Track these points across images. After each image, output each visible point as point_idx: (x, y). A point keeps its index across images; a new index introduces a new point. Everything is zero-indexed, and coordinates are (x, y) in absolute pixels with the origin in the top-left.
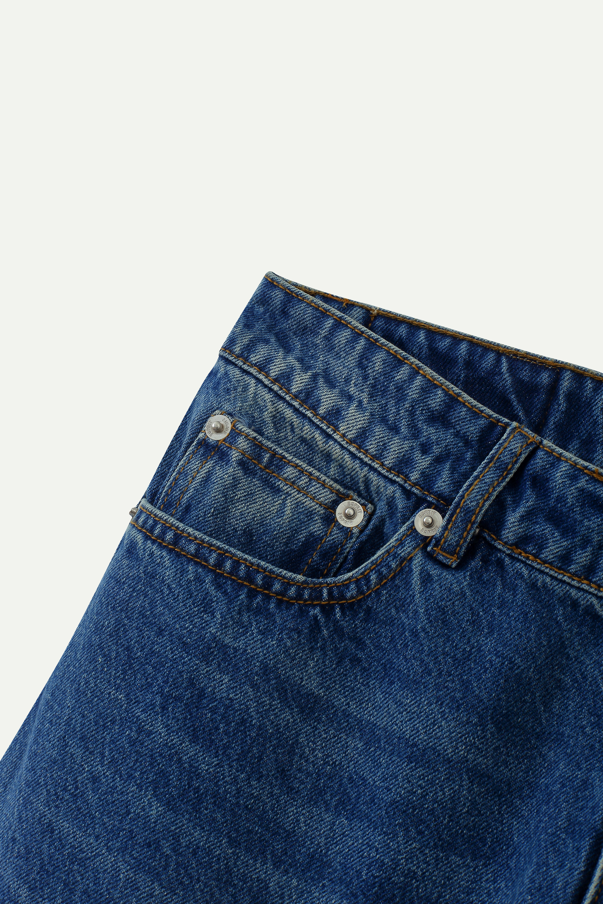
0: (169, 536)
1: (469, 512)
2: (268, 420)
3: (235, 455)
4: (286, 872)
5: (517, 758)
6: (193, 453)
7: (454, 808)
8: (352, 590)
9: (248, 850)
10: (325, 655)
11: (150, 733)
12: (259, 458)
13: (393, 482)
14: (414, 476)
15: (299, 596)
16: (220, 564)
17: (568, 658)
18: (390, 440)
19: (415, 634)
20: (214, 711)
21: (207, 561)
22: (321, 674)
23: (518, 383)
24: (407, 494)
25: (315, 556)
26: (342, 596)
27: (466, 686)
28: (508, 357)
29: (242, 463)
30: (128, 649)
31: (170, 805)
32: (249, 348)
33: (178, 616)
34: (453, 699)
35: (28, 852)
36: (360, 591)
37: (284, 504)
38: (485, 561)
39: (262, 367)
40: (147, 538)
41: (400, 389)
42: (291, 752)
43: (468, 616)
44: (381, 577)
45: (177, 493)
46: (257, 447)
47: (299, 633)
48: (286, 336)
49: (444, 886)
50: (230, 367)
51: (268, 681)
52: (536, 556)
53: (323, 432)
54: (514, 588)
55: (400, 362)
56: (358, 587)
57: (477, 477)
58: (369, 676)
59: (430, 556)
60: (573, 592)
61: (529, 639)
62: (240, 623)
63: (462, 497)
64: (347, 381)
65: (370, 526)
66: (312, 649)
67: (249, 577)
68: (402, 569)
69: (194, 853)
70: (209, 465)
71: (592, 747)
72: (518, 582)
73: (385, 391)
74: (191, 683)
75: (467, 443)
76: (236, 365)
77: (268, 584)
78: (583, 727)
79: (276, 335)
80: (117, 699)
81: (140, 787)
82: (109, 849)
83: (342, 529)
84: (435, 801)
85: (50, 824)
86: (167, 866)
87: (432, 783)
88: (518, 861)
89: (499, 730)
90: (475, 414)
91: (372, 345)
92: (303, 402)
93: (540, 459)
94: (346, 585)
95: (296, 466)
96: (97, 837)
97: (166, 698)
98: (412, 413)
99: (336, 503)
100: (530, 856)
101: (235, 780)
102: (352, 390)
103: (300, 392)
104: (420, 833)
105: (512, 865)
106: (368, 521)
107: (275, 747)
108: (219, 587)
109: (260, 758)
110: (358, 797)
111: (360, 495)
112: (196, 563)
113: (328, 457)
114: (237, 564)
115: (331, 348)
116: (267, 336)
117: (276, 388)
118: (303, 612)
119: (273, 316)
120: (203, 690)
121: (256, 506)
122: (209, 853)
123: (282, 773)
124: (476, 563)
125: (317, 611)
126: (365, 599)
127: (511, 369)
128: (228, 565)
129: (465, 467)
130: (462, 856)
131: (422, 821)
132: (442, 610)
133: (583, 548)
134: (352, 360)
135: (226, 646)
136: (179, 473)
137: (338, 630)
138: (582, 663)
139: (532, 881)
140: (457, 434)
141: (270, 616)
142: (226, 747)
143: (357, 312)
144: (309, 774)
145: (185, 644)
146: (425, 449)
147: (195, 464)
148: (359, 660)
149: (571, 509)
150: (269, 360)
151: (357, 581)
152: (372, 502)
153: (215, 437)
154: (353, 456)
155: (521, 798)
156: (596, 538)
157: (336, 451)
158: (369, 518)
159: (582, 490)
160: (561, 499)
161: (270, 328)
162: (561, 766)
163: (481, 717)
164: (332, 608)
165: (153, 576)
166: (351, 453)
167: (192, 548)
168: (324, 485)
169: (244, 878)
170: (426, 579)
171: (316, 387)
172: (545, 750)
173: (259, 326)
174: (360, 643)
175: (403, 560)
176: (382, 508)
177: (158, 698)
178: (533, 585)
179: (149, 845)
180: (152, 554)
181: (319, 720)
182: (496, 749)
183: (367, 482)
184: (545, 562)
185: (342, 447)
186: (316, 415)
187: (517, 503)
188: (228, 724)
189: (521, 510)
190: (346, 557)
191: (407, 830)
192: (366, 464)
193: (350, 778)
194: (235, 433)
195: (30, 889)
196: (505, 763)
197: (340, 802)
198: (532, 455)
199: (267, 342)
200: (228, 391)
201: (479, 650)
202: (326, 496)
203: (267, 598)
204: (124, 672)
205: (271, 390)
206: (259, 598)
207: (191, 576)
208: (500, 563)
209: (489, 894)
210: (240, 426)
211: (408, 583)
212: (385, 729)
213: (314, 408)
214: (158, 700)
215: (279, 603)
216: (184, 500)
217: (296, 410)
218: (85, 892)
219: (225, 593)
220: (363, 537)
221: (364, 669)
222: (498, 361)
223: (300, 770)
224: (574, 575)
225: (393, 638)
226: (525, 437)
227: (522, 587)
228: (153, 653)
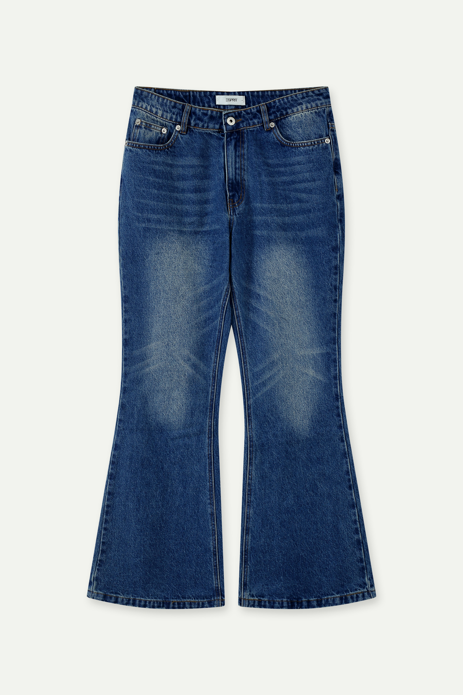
0: (137, 146)
1: (185, 123)
2: (145, 117)
3: (143, 126)
4: (179, 193)
5: (206, 161)
6: (135, 128)
7: (201, 173)
8: (170, 144)
9: (172, 192)
10: (170, 156)
11: (150, 180)
12: (147, 125)
13: (170, 123)
14: (174, 120)
15: (163, 148)
16: (148, 147)
17: (209, 142)
18: (167, 114)
19: (183, 148)
20: (158, 172)
21: (146, 148)
22: (171, 160)
23: (184, 96)
24: (173, 124)
25: (161, 140)
26: (169, 146)
27: (195, 153)
28: (180, 92)
29: (144, 128)
30: (139, 168)
31: (158, 190)
32: (138, 104)
33: (145, 159)
34: (194, 156)
35: (137, 208)
36: (172, 144)
37: (153, 133)
38: (190, 131)
39: (142, 107)
40: (133, 147)
41: (166, 104)
42: (172, 174)
43: (191, 141)
44: (174, 140)
45: (135, 137)
46: (146, 123)
47: (165, 154)
48: (143, 99)
49: (204, 185)
50: (136, 109)
51: (164, 164)
52: (198, 127)
53: (155, 117)
54: (196, 134)
55: (164, 99)
56: (171, 143)
57: (184, 116)
58: (178, 157)
59: (181, 134)
60: (206, 131)
61: (202, 141)
62: (156, 156)
63: (183, 121)
64: (156, 105)
65: (168, 132)
66: (168, 156)
67: (154, 148)
68: (177, 138)
69: (165, 196)
70: (139, 130)
71: (217, 155)
72: (196, 133)
73: (163, 105)
74: (153, 169)
75: (180, 110)
76: (137, 108)
77: (158, 148)
78: (215, 152)
79: (141, 99)
80: (141, 177)
81: (152, 189)
82: (151, 201)
83: (164, 134)
84: (198, 173)
85: (139, 201)
86: (162, 199)
87: (196, 170)
88: (213, 177)
89: (202, 158)
90: (180, 104)
91: (159, 97)
92: (150, 112)
93: (193, 109)
94: (169, 144)
95: (154, 125)
96: (148, 200)
97: (150, 173)
98: (169, 108)
99: (162, 130)
100: (215, 175)
101: (166, 182)
102: (157, 107)
103: (149, 110)
104: (197, 179)
105: (213, 178)
106: (167, 131)
107: (169, 174)
108: (150, 152)
109: (168, 177)
110: (185, 177)
111: (165, 127)
112: (144, 149)
113: (157, 121)
114: (151, 146)
115: (151, 99)
116: (140, 100)
117: (145, 111)
118: (164, 151)
119: (139, 95)
120: (155, 169)
121: (149, 135)
122: (167, 195)
123: (172, 178)
124: (189, 132)
125: (166, 150)
126: (173, 145)
127: (182, 94)
128: (150, 147)
129: (181, 114)
130: (205, 180)
131: (197, 177)
132: (186, 142)
133: (205, 123)
134: (156, 101)
135: (155, 161)
136: (134, 133)
137: (171, 152)
138: (211, 142)
139: (217, 179)
140: (178, 109)
141: (160, 153)
142: (162, 177)
143: (153, 90)
144: (176, 177)
145: (149, 163)
146: (174, 114)
147: (136, 131)
148: (176, 155)
149: (201, 116)
150: (142, 105)
151: (171, 142)
152: (167, 127)
153: (138, 124)
154: (162, 120)
155: (210, 167)
156: (207, 121)
157: (159, 120)
158: (167, 130)
159: (202, 113)
160: (199, 115)
161: (139, 98)
162: (214, 160)
163: (199, 157)
164: (168, 148)
165: (137, 154)
166: (161, 119)
167: (143, 146)
168: (159, 127)
169: (173, 197)
170: (182, 138)
171: (152, 108)
172: (210, 158)
173: (138, 98)
174: (175, 152)
175: (177, 136)
176: (169, 128)
177: (148, 174)
178: (199, 132)
179: (157, 197)
180: (135, 150)
181: (173, 167)
182: (203, 161)
183: (166, 124)
184: (200, 128)
185: (160, 119)
186: (153, 114)
187: (192, 118)
188: (161, 173)
189: (193, 119)
190: (166, 139)
191: (195, 179)
192: (165, 121)
193: (182, 175)
194: (142, 122)
195: (141, 213)
196: (205, 163)
197: (182, 179)
198: (191, 109)
199: (140, 101)
200: (137, 114)
201: (194, 146)
202: (160, 129)
203: (158, 150)
204: (140, 172)
205: (144, 111)
206: (157, 151)
207: (145, 151)
208: (192, 130)
209: (211, 184)
210: (142, 121)
211: (179, 140)
212: (185, 165)
213: (153, 113)
214: (149, 174)
215: (160, 151)
216: (137, 138)
217: (150, 114)
218: (150, 210)
219: (151, 152)
220: (168, 134)
221: (177, 156)
222: (179, 93)
223: (174, 177)
224: (205, 129)
225: (180, 149)
226: (189, 106)
227: (197, 133)
228: (144, 167)
